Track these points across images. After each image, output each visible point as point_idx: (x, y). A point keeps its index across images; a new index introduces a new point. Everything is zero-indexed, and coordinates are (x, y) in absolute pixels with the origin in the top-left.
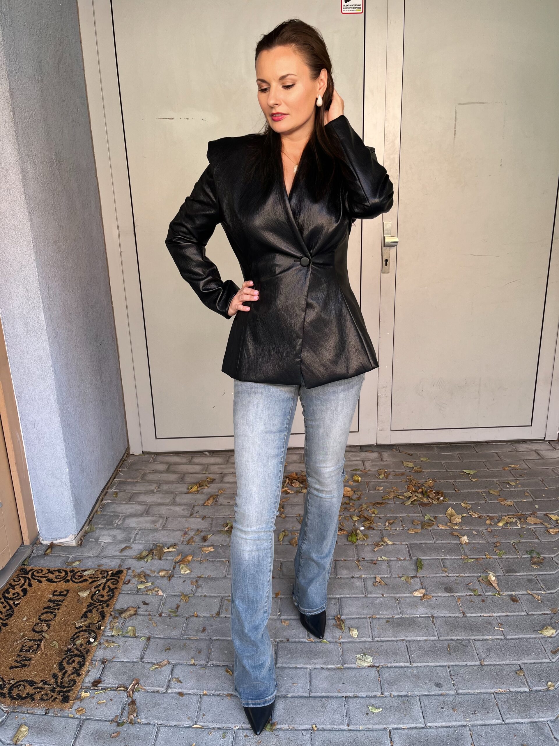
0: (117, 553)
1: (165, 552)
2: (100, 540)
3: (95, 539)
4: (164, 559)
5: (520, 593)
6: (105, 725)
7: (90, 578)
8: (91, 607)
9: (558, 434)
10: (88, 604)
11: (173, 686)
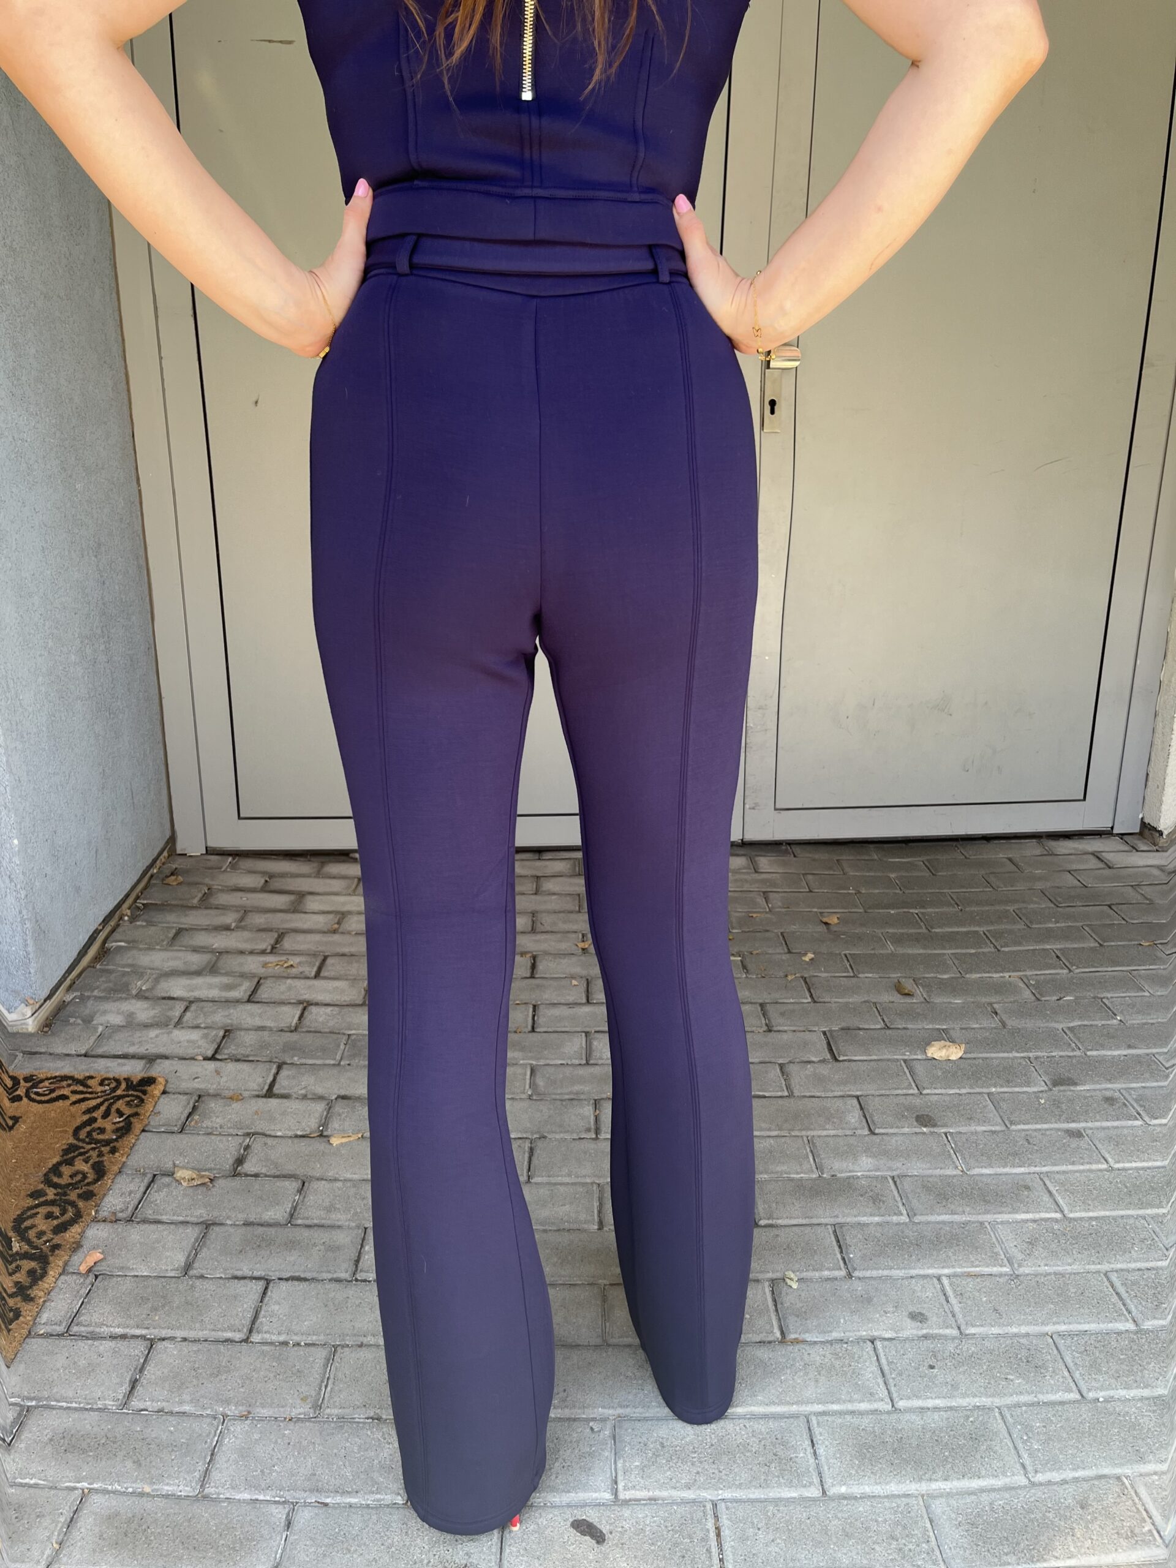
2: (95, 1022)
4: (251, 1061)
5: (1090, 1125)
6: (85, 1419)
7: (74, 1092)
8: (72, 1154)
9: (1142, 819)
10: (65, 1147)
11: (265, 1328)
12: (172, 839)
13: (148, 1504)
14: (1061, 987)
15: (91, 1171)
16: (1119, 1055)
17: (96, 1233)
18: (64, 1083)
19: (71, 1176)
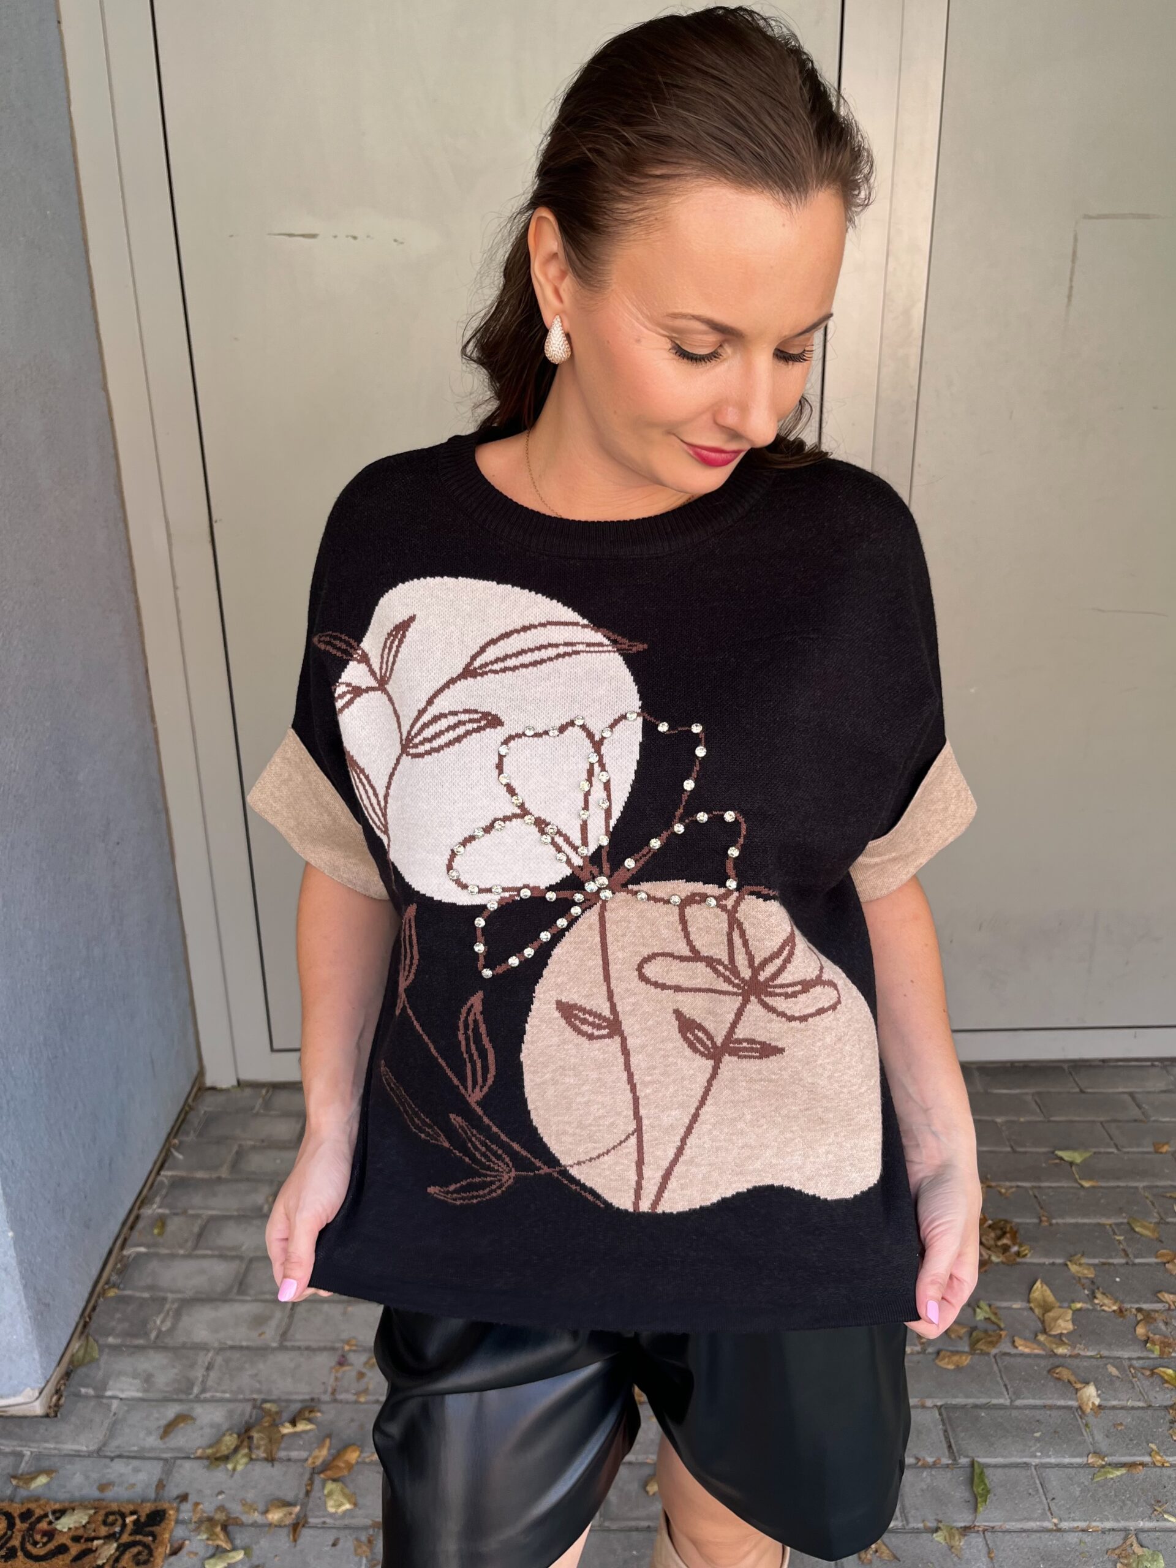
0: (152, 1441)
1: (283, 1436)
2: (109, 1393)
3: (95, 1389)
4: (281, 1460)
12: (201, 1073)
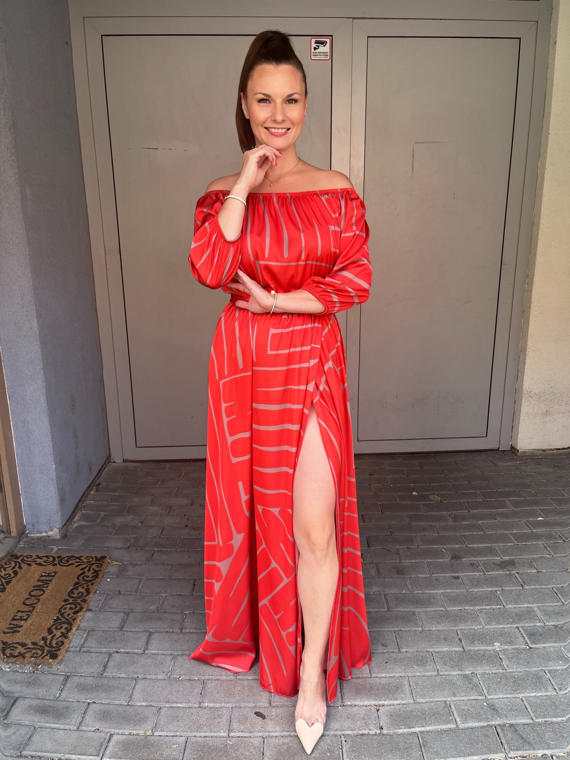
4: (143, 550)
5: (463, 574)
6: (88, 679)
7: (76, 562)
8: (77, 586)
9: (511, 444)
10: (74, 583)
11: (150, 648)
12: (110, 456)
13: (111, 707)
14: (464, 519)
15: (85, 592)
16: (480, 547)
17: (88, 615)
18: (73, 558)
19: (77, 594)
